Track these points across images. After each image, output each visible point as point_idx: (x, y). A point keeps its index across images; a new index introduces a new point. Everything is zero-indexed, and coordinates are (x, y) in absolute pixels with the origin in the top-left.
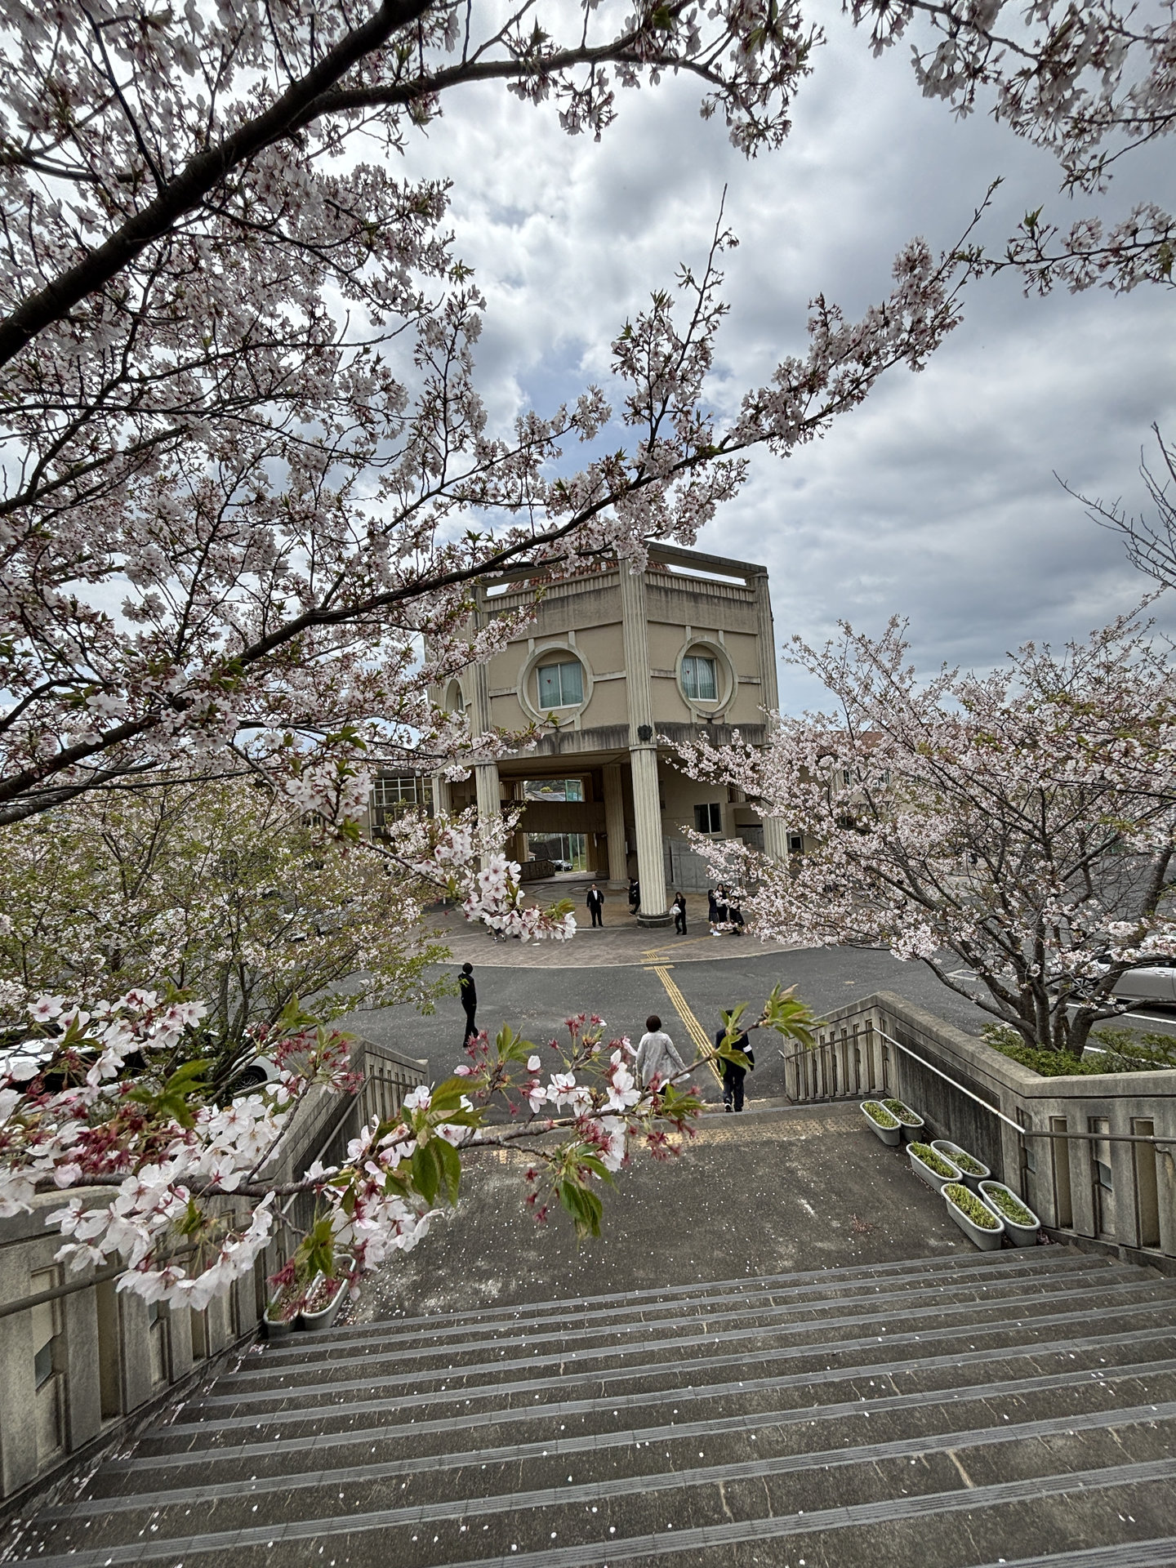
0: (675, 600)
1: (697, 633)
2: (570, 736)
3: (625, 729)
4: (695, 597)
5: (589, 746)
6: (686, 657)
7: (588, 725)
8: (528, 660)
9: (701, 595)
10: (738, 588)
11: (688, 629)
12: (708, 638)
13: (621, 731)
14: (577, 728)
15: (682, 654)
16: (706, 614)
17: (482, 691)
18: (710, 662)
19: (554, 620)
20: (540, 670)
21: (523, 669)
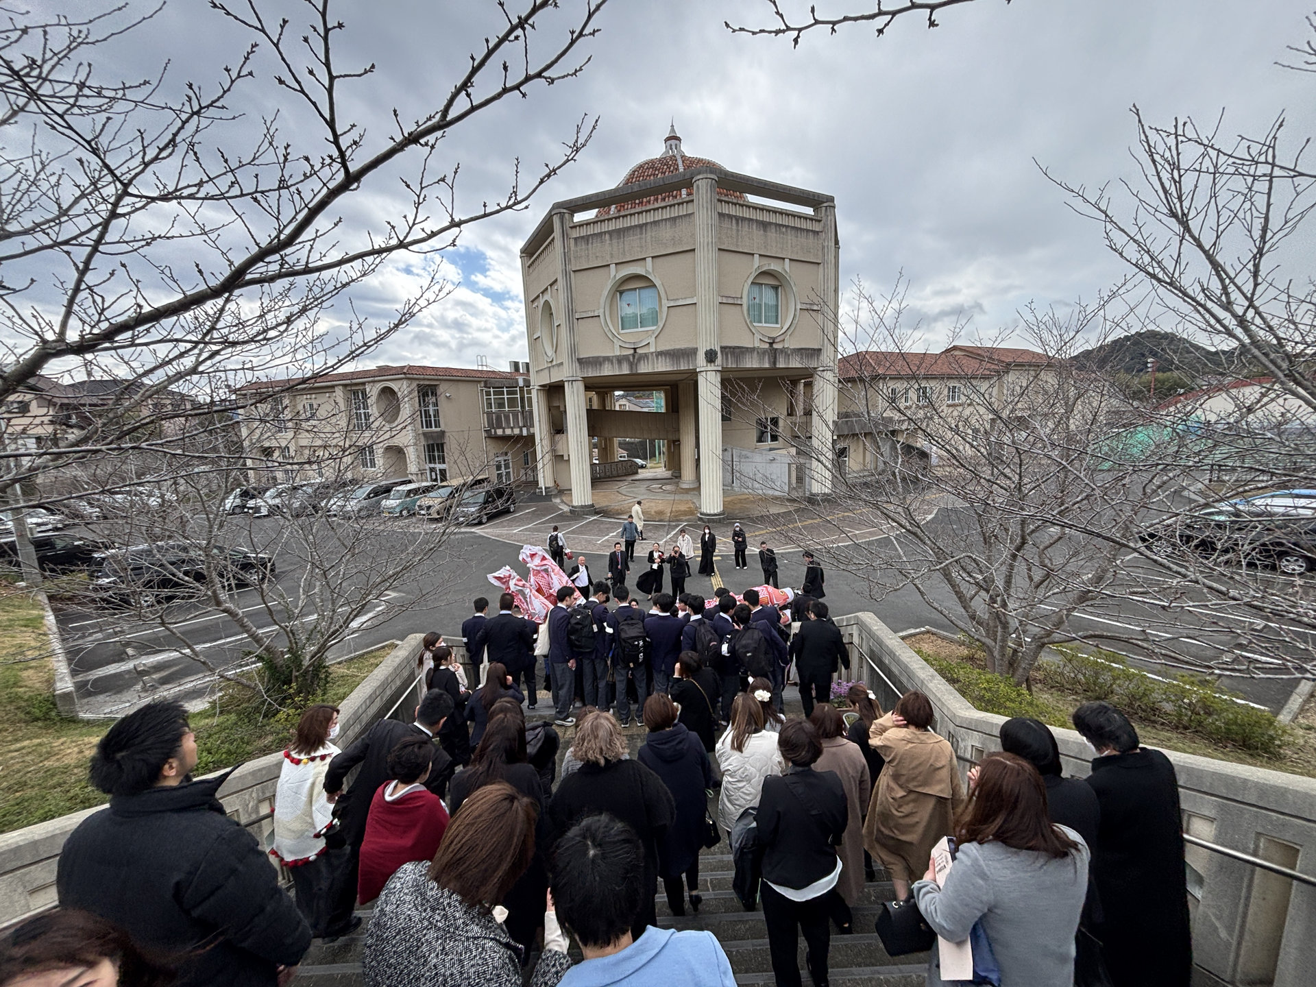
0: (745, 228)
1: (765, 261)
2: (645, 356)
3: (694, 352)
4: (765, 225)
5: (663, 366)
6: (752, 283)
7: (663, 347)
8: (609, 285)
9: (770, 223)
10: (805, 218)
11: (756, 256)
12: (774, 266)
13: (691, 353)
14: (652, 350)
15: (750, 281)
16: (774, 243)
17: (570, 312)
18: (776, 288)
19: (632, 246)
20: (621, 293)
21: (606, 293)
